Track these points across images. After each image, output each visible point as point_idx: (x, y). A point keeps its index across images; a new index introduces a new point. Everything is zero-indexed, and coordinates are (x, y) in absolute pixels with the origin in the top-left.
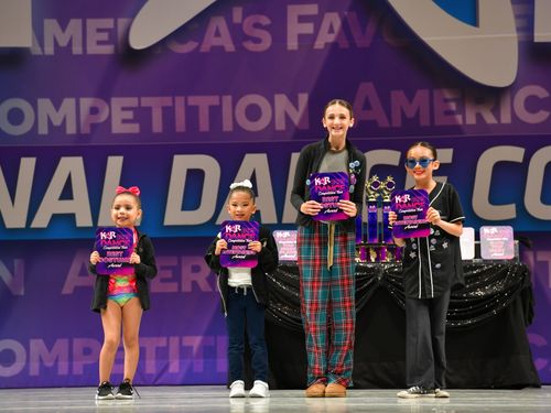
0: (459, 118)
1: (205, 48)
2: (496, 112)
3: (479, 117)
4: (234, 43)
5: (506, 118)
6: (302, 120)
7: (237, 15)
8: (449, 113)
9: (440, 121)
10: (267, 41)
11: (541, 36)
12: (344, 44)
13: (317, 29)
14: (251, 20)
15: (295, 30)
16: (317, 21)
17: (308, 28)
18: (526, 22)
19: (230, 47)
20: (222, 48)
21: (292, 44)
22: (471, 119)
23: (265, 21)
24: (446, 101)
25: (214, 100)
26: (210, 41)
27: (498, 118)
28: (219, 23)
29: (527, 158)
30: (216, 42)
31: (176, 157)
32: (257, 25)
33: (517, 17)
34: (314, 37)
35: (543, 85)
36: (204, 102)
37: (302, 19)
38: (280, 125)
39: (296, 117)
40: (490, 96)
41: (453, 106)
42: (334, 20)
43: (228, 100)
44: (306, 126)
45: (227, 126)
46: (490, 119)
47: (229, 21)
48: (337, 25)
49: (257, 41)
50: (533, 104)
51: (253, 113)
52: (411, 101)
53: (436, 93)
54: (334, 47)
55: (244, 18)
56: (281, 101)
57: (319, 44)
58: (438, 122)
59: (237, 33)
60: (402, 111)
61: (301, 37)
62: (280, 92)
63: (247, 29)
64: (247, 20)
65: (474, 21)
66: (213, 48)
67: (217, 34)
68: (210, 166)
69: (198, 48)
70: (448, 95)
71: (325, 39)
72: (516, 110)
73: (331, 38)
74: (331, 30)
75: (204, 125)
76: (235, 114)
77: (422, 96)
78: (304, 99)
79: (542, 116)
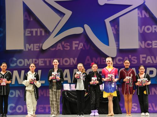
1: (57, 49)
6: (76, 63)
7: (63, 43)
10: (69, 48)
11: (121, 48)
12: (84, 49)
13: (78, 46)
14: (66, 44)
15: (74, 46)
16: (78, 44)
17: (77, 46)
18: (118, 45)
19: (62, 49)
21: (74, 49)
23: (68, 44)
24: (103, 60)
25: (59, 59)
26: (58, 48)
28: (60, 44)
30: (59, 48)
32: (67, 45)
33: (116, 44)
34: (78, 47)
35: (121, 57)
37: (76, 44)
38: (72, 64)
42: (82, 44)
43: (61, 59)
45: (61, 64)
48: (82, 45)
49: (67, 48)
50: (120, 60)
51: (66, 61)
53: (101, 58)
54: (82, 49)
56: (72, 59)
57: (79, 49)
58: (102, 64)
59: (63, 47)
60: (95, 61)
61: (75, 47)
63: (65, 45)
65: (108, 45)
66: (59, 49)
67: (59, 47)
69: (55, 49)
71: (80, 48)
72: (116, 62)
73: (81, 48)
74: (81, 46)
76: (63, 62)
77: (99, 59)
78: (76, 59)
79: (121, 62)
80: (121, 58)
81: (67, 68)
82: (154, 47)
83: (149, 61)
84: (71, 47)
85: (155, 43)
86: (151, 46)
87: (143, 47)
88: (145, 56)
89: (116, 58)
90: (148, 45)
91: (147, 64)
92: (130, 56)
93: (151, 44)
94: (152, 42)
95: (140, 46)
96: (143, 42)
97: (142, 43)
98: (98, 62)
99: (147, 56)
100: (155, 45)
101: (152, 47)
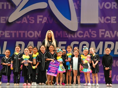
0: (68, 36)
1: (22, 22)
2: (74, 35)
3: (71, 36)
4: (28, 22)
5: (76, 37)
6: (40, 36)
7: (28, 17)
8: (66, 35)
9: (64, 37)
10: (33, 22)
11: (82, 22)
12: (47, 23)
13: (43, 20)
15: (39, 20)
16: (43, 18)
17: (41, 20)
18: (79, 20)
19: (27, 22)
20: (25, 22)
21: (38, 22)
22: (70, 37)
23: (33, 18)
24: (65, 33)
25: (24, 32)
26: (23, 21)
27: (74, 36)
28: (25, 18)
29: (79, 43)
30: (24, 21)
31: (17, 42)
32: (32, 19)
33: (78, 19)
36: (22, 32)
37: (40, 18)
38: (36, 36)
39: (39, 35)
40: (73, 32)
41: (67, 34)
42: (46, 18)
43: (26, 32)
44: (40, 37)
45: (26, 36)
46: (73, 37)
47: (27, 18)
48: (46, 19)
49: (32, 21)
50: (80, 34)
51: (31, 34)
52: (59, 33)
53: (63, 31)
54: (46, 23)
55: (29, 17)
56: (36, 32)
57: (43, 22)
59: (28, 20)
60: (58, 35)
61: (40, 21)
62: (36, 31)
63: (30, 19)
64: (30, 18)
65: (70, 19)
66: (24, 22)
67: (25, 20)
68: (23, 43)
69: (21, 22)
70: (66, 32)
71: (44, 22)
72: (77, 35)
73: (45, 21)
74: (45, 20)
75: (22, 36)
76: (27, 34)
77: (61, 32)
78: (40, 32)
79: (82, 36)
80: (82, 32)
81: (31, 41)
82: (112, 22)
83: (107, 36)
84: (36, 21)
85: (113, 19)
86: (109, 22)
87: (102, 22)
88: (104, 30)
89: (77, 31)
90: (107, 20)
91: (105, 38)
92: (90, 30)
93: (110, 20)
94: (111, 18)
95: (100, 21)
96: (103, 18)
97: (101, 19)
98: (60, 35)
99: (106, 31)
100: (114, 21)
101: (111, 22)
